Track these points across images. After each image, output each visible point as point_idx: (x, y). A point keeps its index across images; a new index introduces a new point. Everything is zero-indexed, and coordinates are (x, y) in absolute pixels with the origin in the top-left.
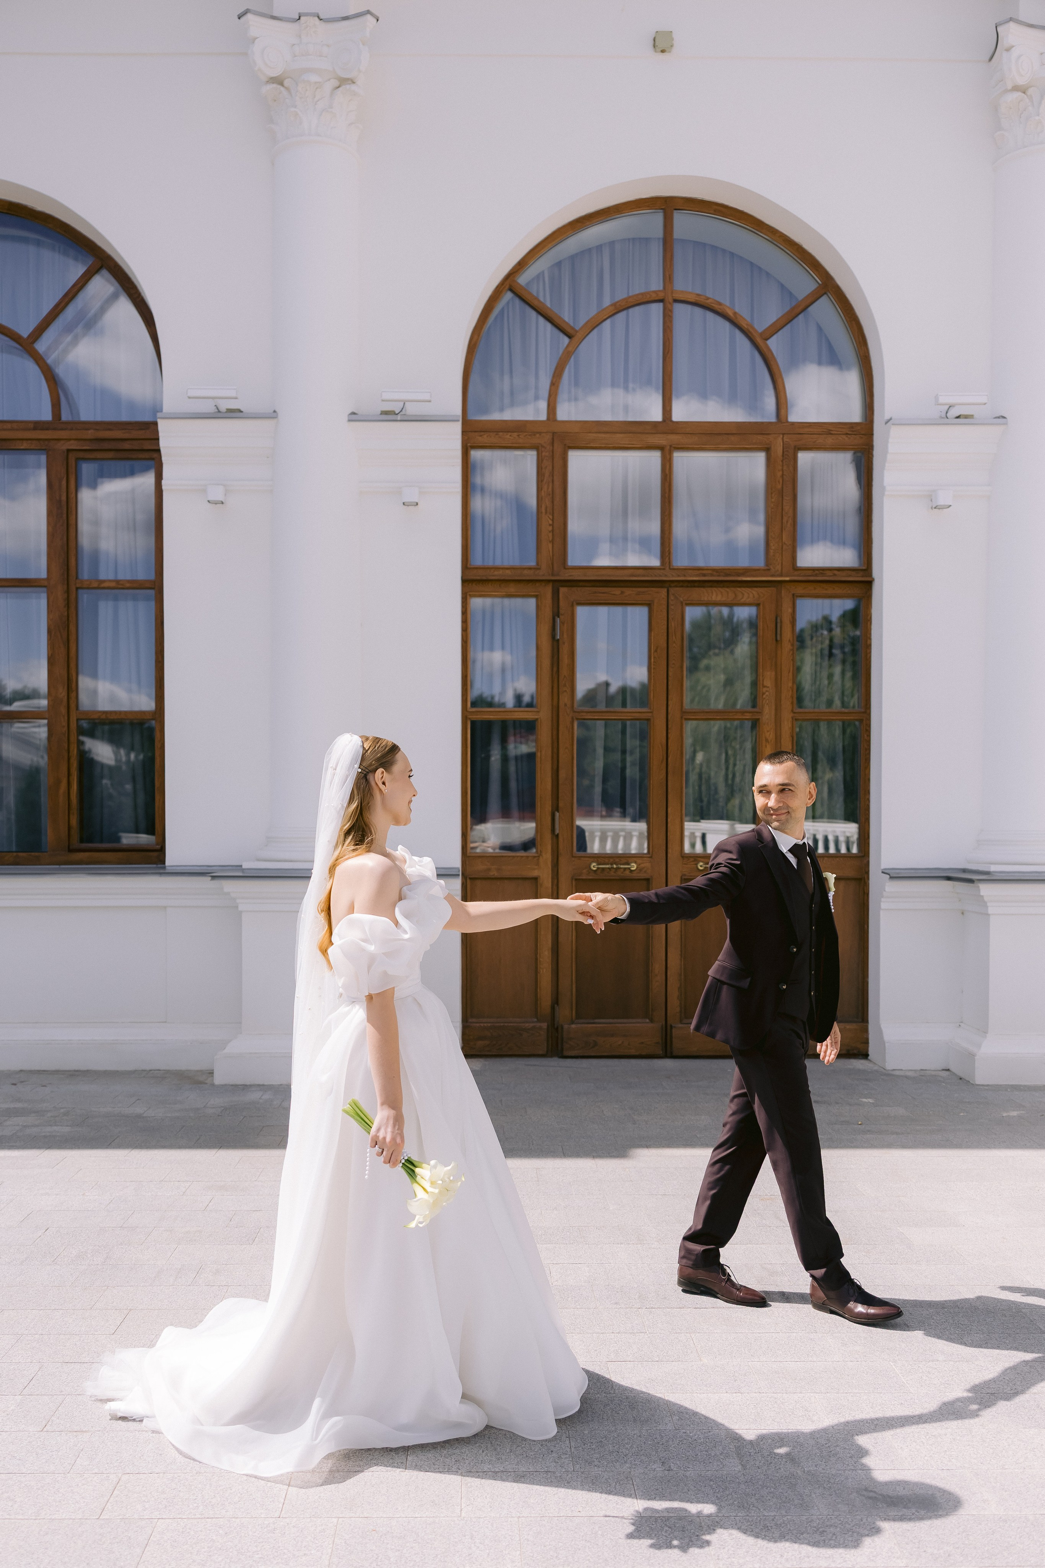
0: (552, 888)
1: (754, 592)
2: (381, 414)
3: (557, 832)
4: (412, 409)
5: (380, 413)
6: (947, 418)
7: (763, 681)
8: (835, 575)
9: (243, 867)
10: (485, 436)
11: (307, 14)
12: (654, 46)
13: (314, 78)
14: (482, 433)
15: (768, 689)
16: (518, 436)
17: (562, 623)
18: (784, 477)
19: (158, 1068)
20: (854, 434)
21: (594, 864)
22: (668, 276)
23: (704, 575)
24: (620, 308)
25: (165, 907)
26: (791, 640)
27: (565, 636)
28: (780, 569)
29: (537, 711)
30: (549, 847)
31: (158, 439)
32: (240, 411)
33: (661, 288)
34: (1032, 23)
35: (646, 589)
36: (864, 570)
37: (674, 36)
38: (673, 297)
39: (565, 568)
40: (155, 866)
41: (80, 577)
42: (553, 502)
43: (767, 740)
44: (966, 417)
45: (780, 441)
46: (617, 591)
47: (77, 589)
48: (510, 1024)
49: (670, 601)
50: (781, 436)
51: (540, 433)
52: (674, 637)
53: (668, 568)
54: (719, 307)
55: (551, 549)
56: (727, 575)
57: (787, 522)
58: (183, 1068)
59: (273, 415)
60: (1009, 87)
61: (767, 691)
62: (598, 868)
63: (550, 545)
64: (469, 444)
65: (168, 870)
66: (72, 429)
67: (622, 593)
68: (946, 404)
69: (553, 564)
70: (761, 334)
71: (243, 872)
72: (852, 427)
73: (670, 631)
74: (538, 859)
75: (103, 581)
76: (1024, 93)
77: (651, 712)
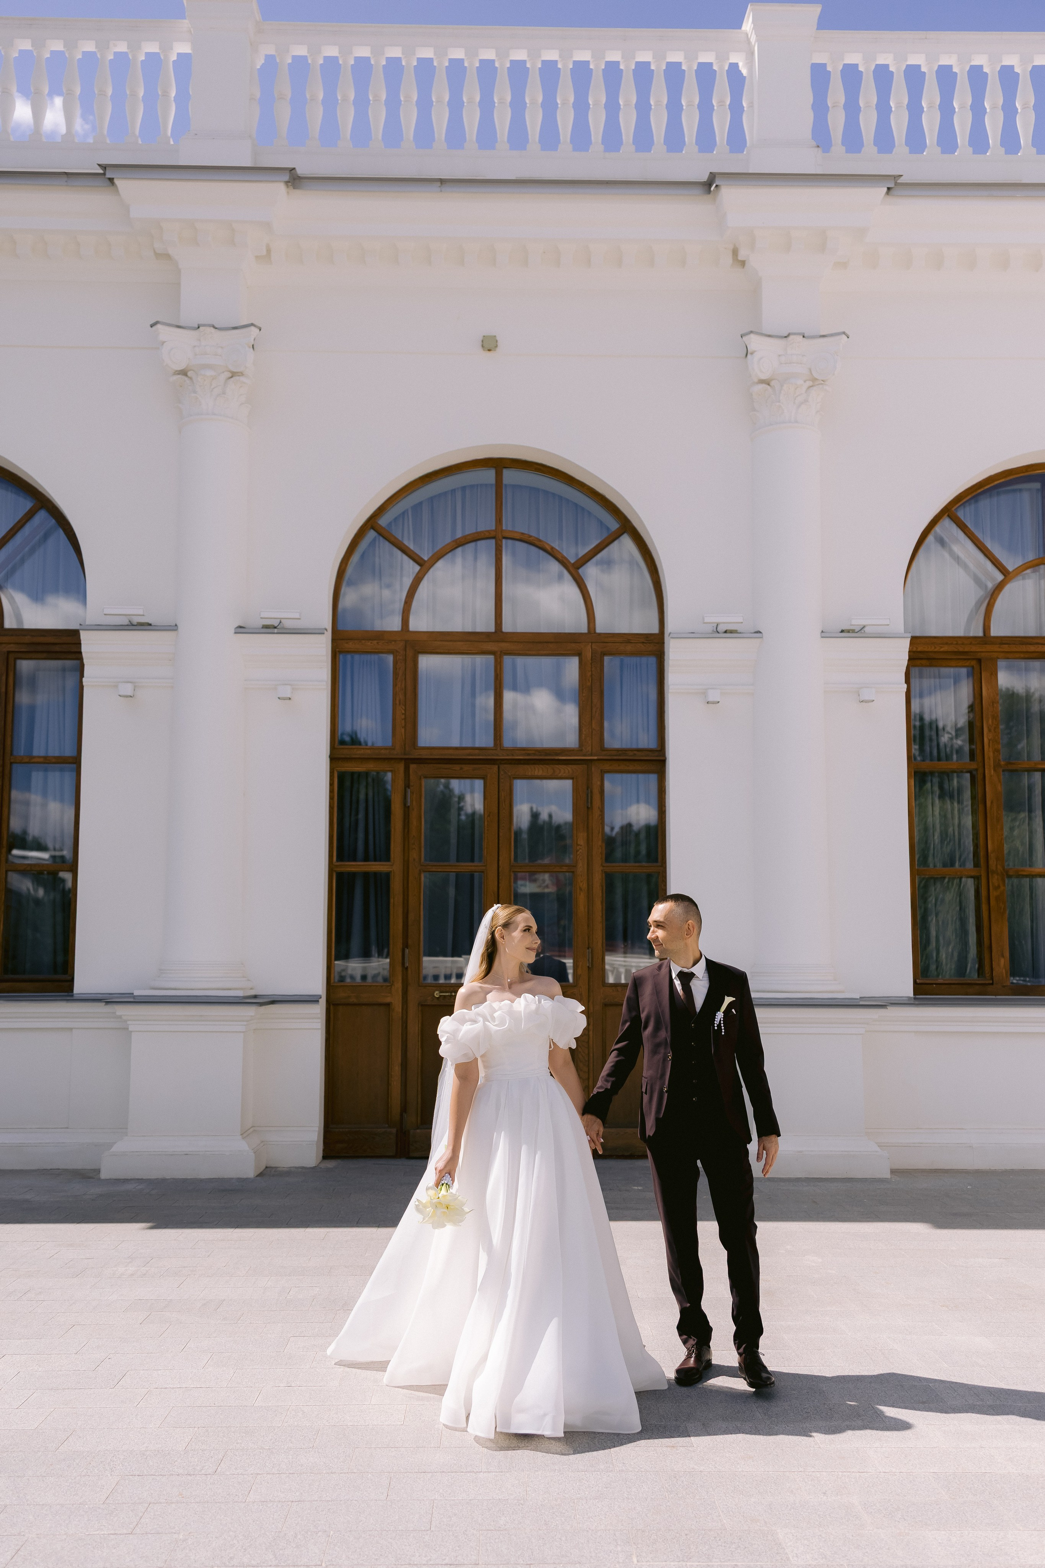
0: (402, 1013)
1: (570, 769)
2: (262, 628)
3: (407, 965)
4: (287, 624)
5: (261, 626)
6: (718, 633)
7: (577, 840)
8: (635, 754)
9: (135, 994)
10: (351, 643)
11: (204, 325)
12: (483, 346)
13: (209, 373)
14: (348, 641)
15: (581, 847)
16: (377, 643)
17: (412, 793)
18: (593, 676)
19: (57, 1168)
20: (649, 643)
21: (437, 992)
22: (499, 520)
23: (529, 755)
24: (459, 543)
25: (71, 1029)
26: (600, 807)
27: (414, 803)
28: (590, 750)
29: (391, 865)
30: (400, 978)
31: (80, 644)
32: (150, 625)
33: (494, 528)
34: (768, 334)
35: (480, 766)
36: (659, 751)
37: (498, 338)
38: (502, 535)
39: (415, 749)
40: (67, 994)
41: (15, 753)
42: (405, 696)
43: (581, 889)
44: (731, 632)
45: (589, 647)
46: (457, 767)
47: (11, 763)
48: (365, 1130)
49: (500, 775)
50: (590, 644)
51: (395, 641)
52: (504, 805)
53: (499, 749)
54: (540, 543)
55: (403, 734)
56: (547, 755)
57: (596, 712)
58: (79, 1167)
59: (174, 628)
60: (756, 380)
61: (580, 849)
62: (441, 996)
63: (403, 730)
64: (337, 650)
65: (76, 996)
66: (12, 635)
67: (461, 769)
68: (715, 623)
69: (405, 745)
70: (573, 564)
71: (134, 998)
72: (647, 637)
73: (500, 800)
74: (391, 988)
75: (34, 757)
76: (769, 385)
77: (485, 866)
